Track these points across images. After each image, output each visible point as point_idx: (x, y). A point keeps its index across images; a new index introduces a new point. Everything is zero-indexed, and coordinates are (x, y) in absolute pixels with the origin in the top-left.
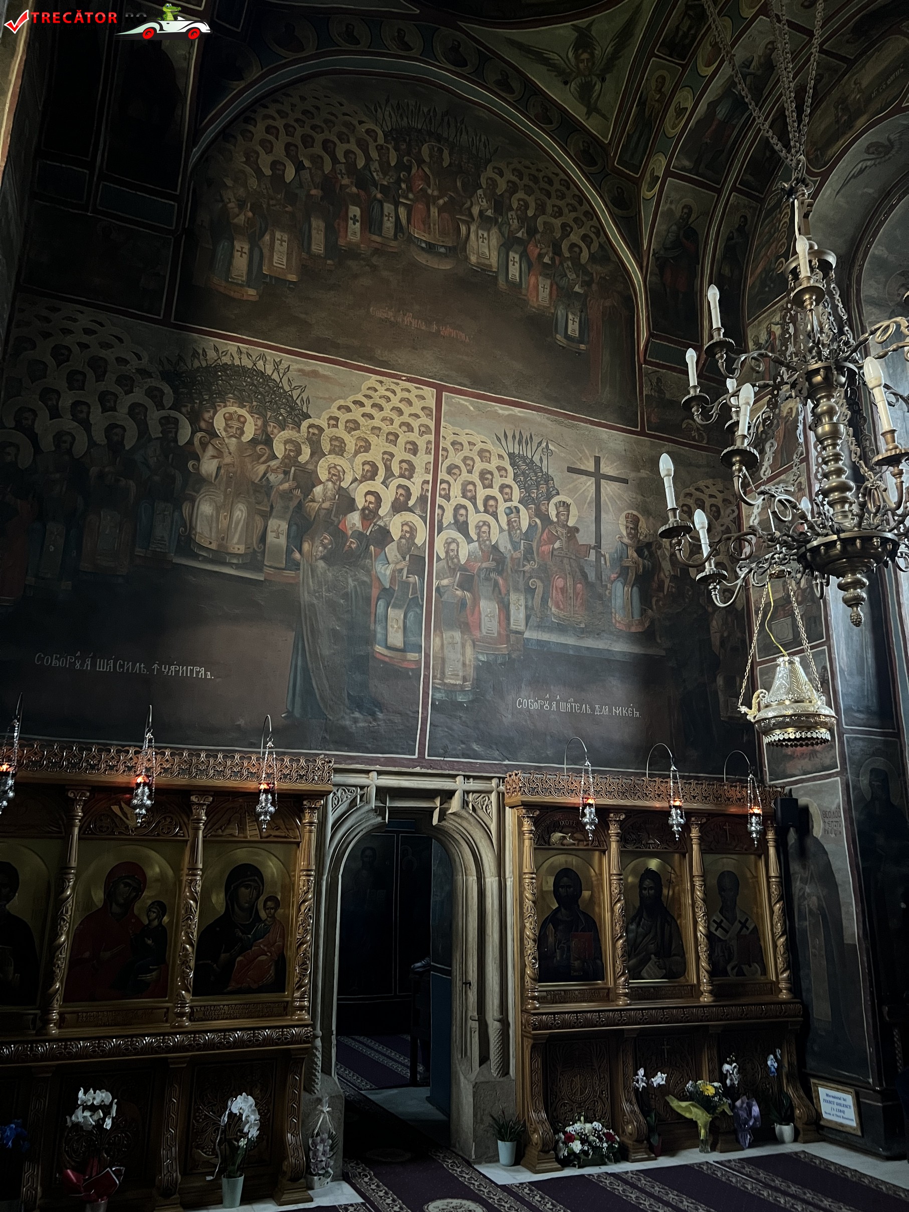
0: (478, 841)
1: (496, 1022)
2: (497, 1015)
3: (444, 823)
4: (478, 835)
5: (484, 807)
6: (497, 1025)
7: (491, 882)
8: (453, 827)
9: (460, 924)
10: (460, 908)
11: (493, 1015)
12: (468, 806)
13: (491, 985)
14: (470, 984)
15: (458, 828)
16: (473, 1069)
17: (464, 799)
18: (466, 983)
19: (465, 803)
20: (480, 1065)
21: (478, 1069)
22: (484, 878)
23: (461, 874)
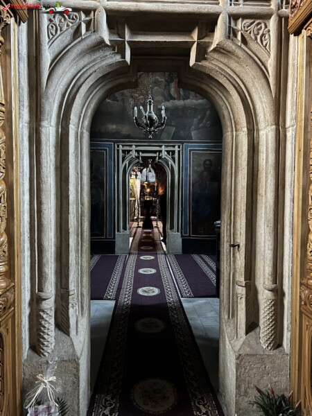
0: (250, 85)
1: (267, 292)
2: (269, 284)
3: (204, 63)
4: (250, 76)
5: (259, 37)
6: (269, 294)
7: (266, 134)
8: (217, 68)
9: (228, 184)
10: (229, 167)
11: (264, 283)
12: (235, 36)
13: (263, 249)
14: (239, 246)
15: (223, 70)
16: (239, 336)
17: (230, 27)
18: (234, 246)
19: (231, 33)
20: (247, 332)
21: (244, 337)
22: (258, 130)
23: (229, 129)
